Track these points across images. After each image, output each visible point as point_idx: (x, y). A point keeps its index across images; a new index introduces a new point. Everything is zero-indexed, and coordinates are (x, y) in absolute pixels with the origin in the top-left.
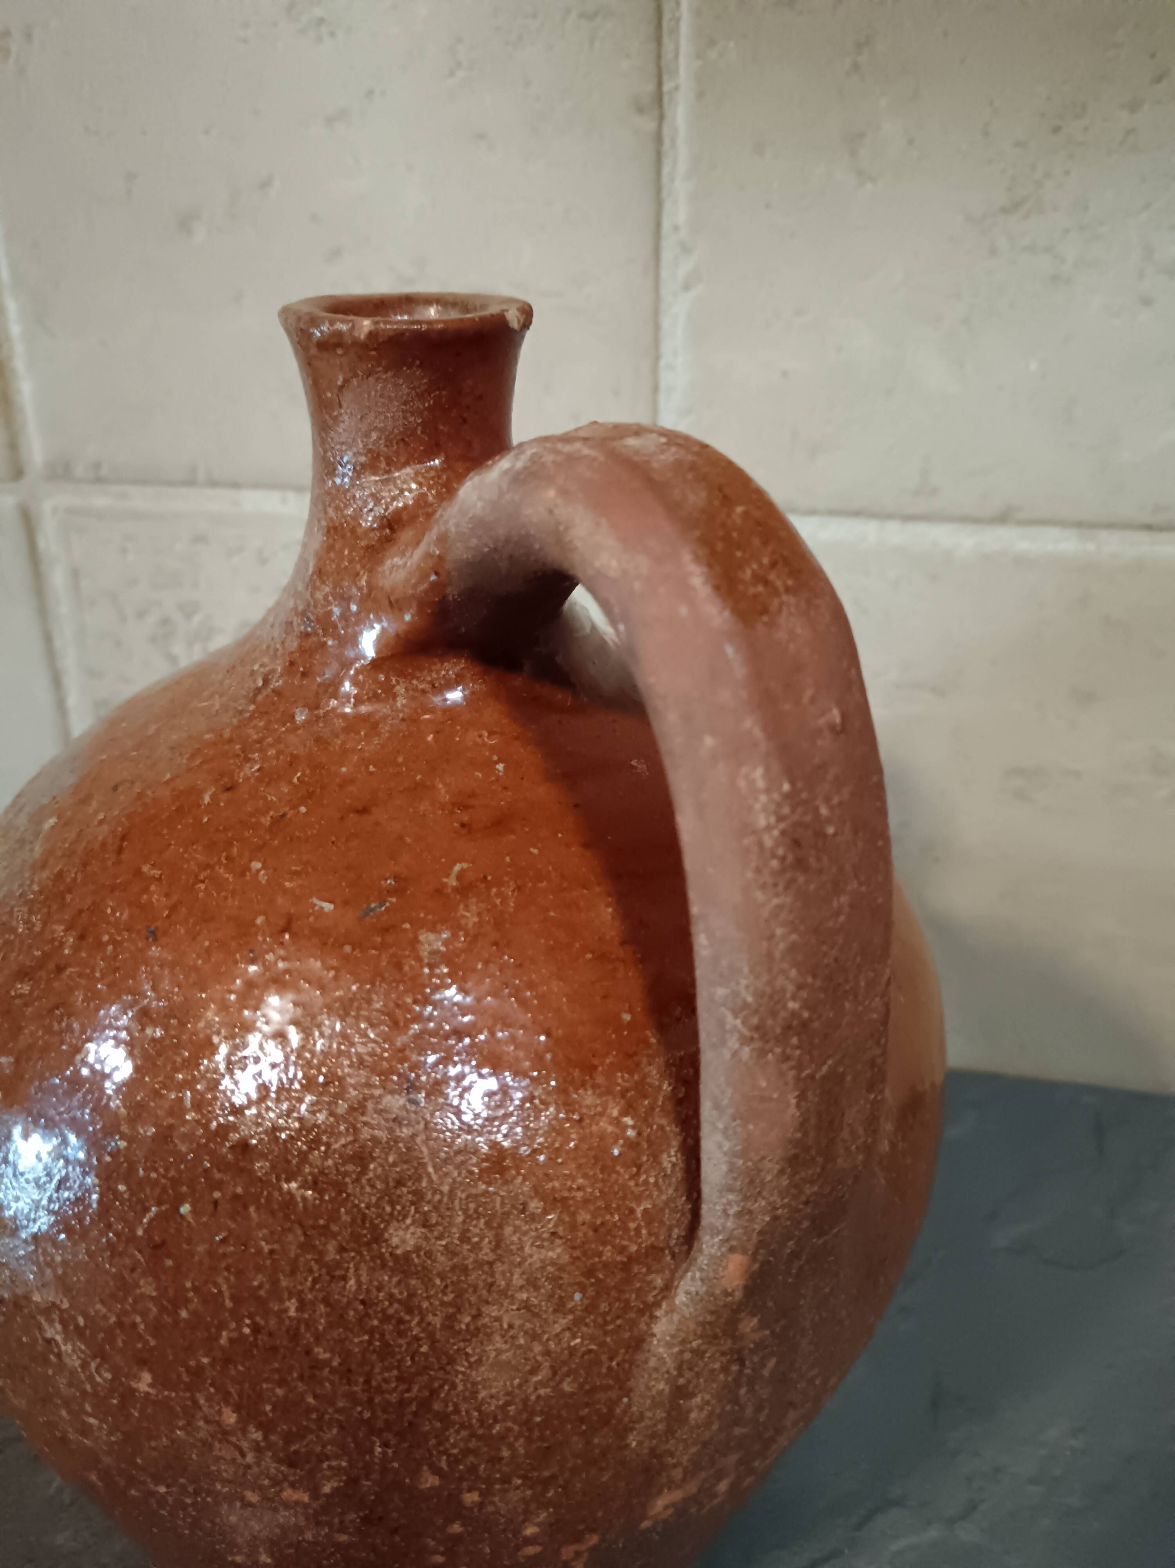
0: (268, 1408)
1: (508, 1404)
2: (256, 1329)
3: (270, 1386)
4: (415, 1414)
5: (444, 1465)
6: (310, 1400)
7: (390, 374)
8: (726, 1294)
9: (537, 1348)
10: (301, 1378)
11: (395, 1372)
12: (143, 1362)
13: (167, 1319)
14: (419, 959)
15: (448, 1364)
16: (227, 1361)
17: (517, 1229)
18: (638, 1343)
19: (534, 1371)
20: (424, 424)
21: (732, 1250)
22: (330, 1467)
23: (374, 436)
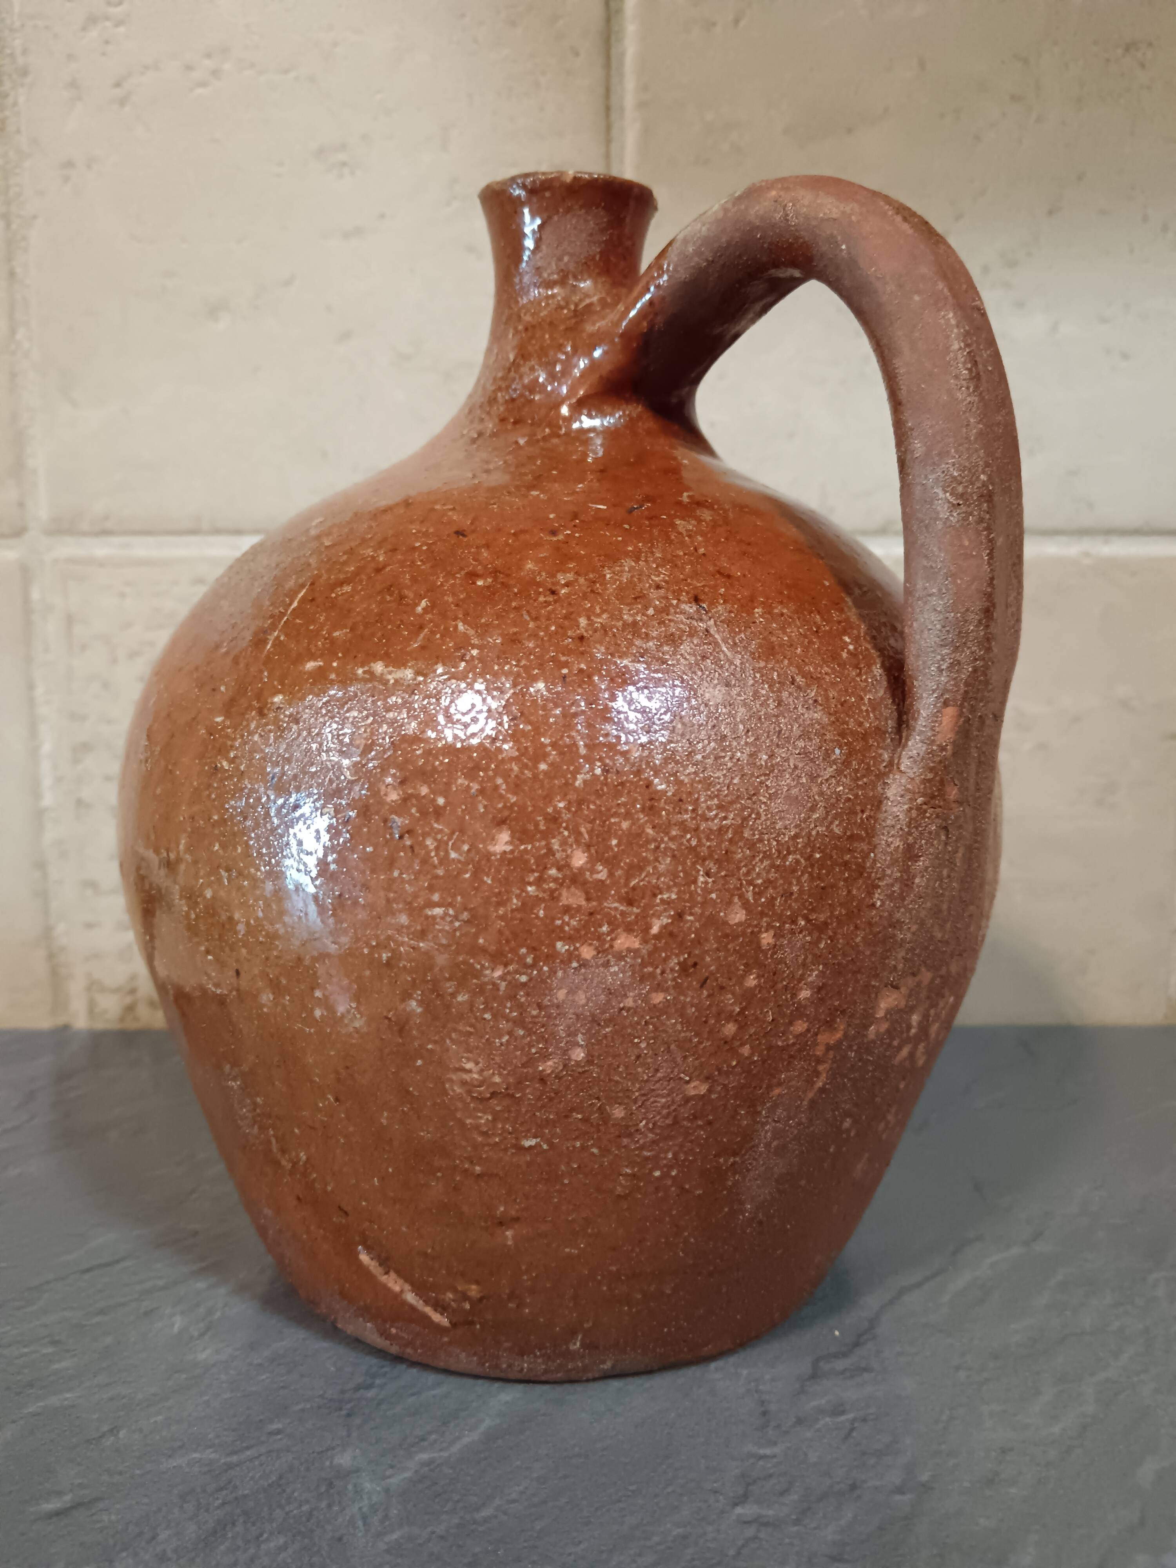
0: (614, 842)
1: (796, 836)
2: (606, 771)
3: (617, 820)
4: (731, 840)
5: (750, 896)
6: (650, 831)
7: (583, 211)
8: (943, 748)
9: (815, 790)
10: (643, 810)
11: (716, 801)
12: (501, 823)
13: (528, 773)
14: (681, 533)
15: (754, 795)
16: (580, 803)
17: (790, 694)
18: (878, 803)
19: (813, 809)
20: (601, 253)
21: (946, 704)
22: (661, 900)
23: (566, 259)
